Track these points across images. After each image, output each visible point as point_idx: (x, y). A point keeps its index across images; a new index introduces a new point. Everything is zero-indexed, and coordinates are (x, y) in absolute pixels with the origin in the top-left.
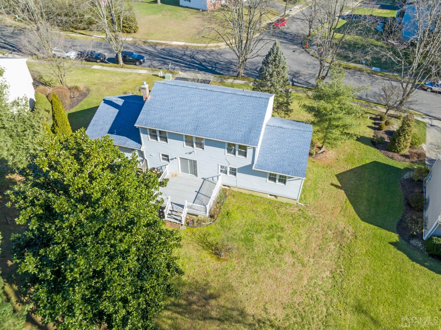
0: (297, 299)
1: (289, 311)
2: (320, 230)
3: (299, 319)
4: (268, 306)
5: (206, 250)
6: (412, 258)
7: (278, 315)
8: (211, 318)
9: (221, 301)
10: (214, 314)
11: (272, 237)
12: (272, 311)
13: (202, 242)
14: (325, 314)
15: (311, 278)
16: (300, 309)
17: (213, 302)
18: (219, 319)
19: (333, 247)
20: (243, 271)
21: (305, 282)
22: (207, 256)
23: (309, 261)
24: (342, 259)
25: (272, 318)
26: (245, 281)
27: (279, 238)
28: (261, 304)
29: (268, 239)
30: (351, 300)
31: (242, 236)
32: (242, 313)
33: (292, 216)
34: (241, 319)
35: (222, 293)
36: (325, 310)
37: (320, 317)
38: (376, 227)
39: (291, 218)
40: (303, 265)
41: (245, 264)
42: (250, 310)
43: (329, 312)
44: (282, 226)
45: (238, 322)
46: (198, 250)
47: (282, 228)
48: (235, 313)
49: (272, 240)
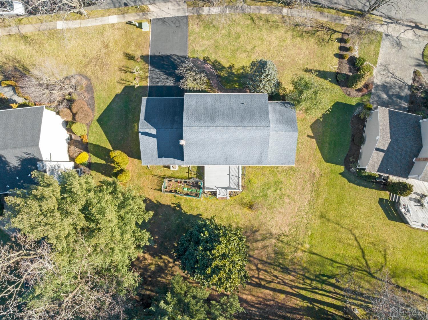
0: (293, 220)
1: (290, 227)
2: (302, 176)
3: (295, 229)
4: (281, 227)
5: (245, 207)
6: (350, 181)
7: (286, 230)
8: (258, 241)
9: (260, 232)
10: (259, 238)
11: (277, 189)
12: (283, 229)
13: (242, 204)
14: (306, 223)
15: (299, 208)
16: (295, 224)
17: (257, 233)
18: (262, 240)
19: (309, 186)
20: (266, 214)
21: (296, 210)
22: (246, 211)
23: (297, 198)
24: (314, 192)
25: (284, 232)
26: (268, 219)
27: (281, 189)
28: (278, 228)
29: (275, 191)
30: (318, 213)
31: (261, 194)
32: (271, 234)
33: (285, 172)
34: (271, 237)
35: (260, 228)
36: (306, 221)
37: (304, 225)
38: (333, 165)
39: (285, 173)
40: (295, 202)
41: (266, 210)
42: (274, 232)
43: (309, 221)
44: (281, 180)
45: (270, 238)
46: (241, 209)
47: (281, 182)
48: (268, 235)
49: (277, 191)
